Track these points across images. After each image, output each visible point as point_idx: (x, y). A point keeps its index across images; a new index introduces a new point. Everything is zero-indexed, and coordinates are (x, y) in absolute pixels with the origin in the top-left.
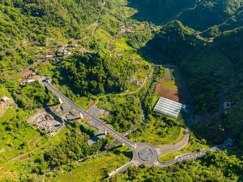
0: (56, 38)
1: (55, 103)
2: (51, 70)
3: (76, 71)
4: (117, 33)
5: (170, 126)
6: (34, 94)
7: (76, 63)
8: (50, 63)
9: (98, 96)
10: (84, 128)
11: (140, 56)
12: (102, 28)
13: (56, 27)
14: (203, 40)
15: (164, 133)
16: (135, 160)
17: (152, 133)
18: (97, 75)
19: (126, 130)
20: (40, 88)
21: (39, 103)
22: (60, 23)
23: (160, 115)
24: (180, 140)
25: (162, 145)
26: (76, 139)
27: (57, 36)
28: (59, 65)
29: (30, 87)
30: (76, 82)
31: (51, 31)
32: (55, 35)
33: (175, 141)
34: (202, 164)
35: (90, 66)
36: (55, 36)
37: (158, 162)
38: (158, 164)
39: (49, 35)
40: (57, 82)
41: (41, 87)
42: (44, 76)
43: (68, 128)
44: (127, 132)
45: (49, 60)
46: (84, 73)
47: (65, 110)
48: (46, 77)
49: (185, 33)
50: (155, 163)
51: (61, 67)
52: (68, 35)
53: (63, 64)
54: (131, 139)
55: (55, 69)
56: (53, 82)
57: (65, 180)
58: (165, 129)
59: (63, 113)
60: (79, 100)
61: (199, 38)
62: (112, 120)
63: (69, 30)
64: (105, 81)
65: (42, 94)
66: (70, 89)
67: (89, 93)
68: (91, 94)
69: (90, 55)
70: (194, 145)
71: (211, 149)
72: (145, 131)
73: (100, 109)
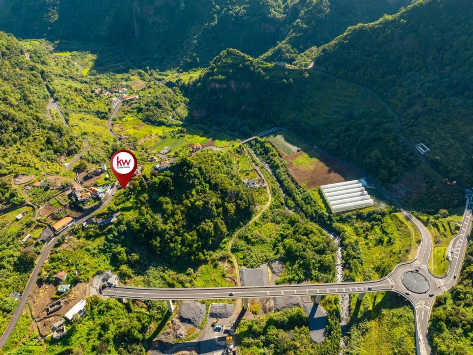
0: (34, 171)
1: (160, 322)
2: (99, 252)
3: (161, 220)
4: (109, 110)
5: (378, 222)
6: (110, 335)
7: (148, 203)
8: (79, 238)
9: (224, 247)
11: (201, 136)
12: (74, 111)
13: (11, 146)
14: (299, 69)
17: (371, 248)
18: (208, 205)
20: (112, 311)
21: (134, 346)
22: (14, 131)
23: (350, 213)
24: (415, 230)
27: (31, 167)
28: (110, 231)
29: (85, 327)
30: (172, 245)
31: (8, 160)
32: (24, 166)
33: (414, 237)
35: (184, 195)
36: (26, 168)
37: (439, 280)
38: (443, 282)
39: (10, 173)
40: (130, 272)
41: (111, 308)
42: (93, 276)
43: (248, 346)
45: (74, 232)
46: (179, 216)
47: (200, 319)
48: (102, 277)
49: (261, 65)
50: (439, 283)
51: (118, 232)
52: (51, 152)
53: (119, 223)
55: (105, 244)
56: (123, 276)
59: (201, 329)
60: (198, 278)
61: (290, 68)
63: (49, 138)
64: (221, 209)
65: (126, 321)
66: (167, 269)
67: (206, 253)
68: (211, 252)
69: (168, 172)
70: (439, 225)
71: (465, 216)
72: (359, 252)
73: (257, 267)
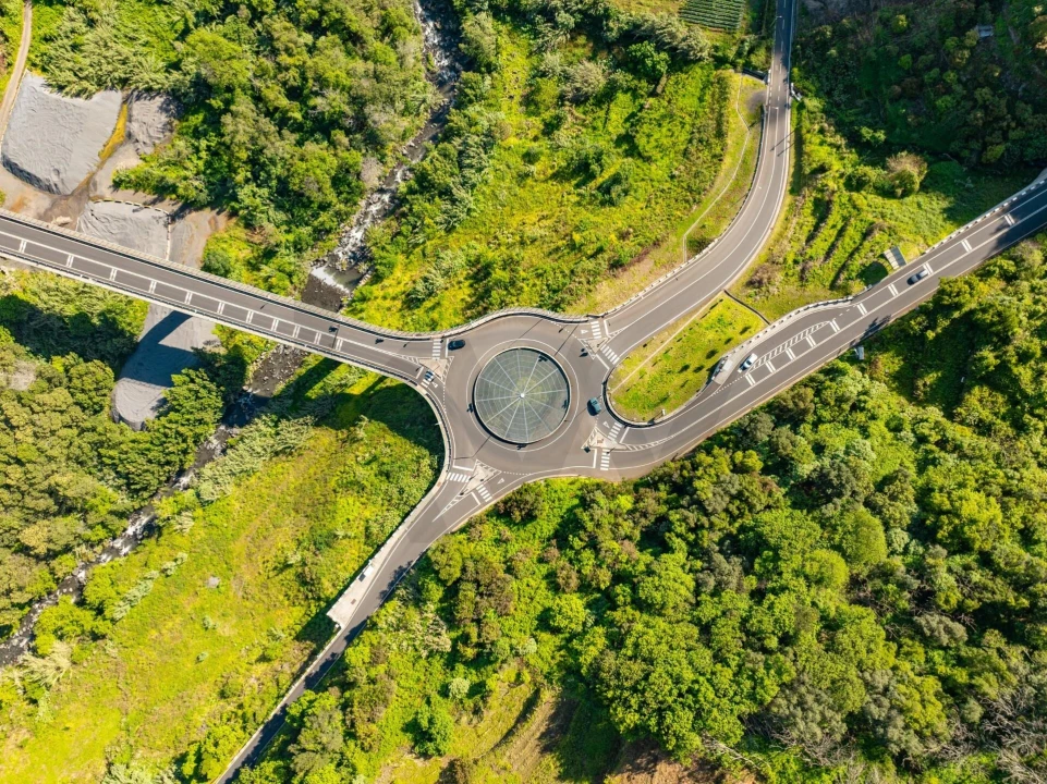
5: (644, 83)
10: (34, 311)
15: (616, 163)
16: (462, 458)
17: (529, 181)
19: (338, 214)
24: (733, 190)
25: (618, 282)
26: (19, 435)
33: (702, 214)
34: (904, 383)
37: (611, 425)
38: (618, 439)
44: (354, 219)
50: (599, 436)
54: (398, 273)
57: (104, 699)
58: (613, 116)
62: (208, 164)
70: (835, 218)
71: (961, 237)
72: (475, 178)
73: (78, 95)
